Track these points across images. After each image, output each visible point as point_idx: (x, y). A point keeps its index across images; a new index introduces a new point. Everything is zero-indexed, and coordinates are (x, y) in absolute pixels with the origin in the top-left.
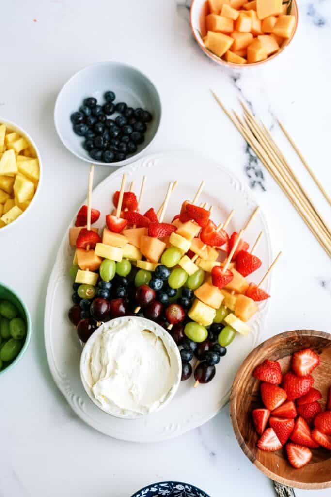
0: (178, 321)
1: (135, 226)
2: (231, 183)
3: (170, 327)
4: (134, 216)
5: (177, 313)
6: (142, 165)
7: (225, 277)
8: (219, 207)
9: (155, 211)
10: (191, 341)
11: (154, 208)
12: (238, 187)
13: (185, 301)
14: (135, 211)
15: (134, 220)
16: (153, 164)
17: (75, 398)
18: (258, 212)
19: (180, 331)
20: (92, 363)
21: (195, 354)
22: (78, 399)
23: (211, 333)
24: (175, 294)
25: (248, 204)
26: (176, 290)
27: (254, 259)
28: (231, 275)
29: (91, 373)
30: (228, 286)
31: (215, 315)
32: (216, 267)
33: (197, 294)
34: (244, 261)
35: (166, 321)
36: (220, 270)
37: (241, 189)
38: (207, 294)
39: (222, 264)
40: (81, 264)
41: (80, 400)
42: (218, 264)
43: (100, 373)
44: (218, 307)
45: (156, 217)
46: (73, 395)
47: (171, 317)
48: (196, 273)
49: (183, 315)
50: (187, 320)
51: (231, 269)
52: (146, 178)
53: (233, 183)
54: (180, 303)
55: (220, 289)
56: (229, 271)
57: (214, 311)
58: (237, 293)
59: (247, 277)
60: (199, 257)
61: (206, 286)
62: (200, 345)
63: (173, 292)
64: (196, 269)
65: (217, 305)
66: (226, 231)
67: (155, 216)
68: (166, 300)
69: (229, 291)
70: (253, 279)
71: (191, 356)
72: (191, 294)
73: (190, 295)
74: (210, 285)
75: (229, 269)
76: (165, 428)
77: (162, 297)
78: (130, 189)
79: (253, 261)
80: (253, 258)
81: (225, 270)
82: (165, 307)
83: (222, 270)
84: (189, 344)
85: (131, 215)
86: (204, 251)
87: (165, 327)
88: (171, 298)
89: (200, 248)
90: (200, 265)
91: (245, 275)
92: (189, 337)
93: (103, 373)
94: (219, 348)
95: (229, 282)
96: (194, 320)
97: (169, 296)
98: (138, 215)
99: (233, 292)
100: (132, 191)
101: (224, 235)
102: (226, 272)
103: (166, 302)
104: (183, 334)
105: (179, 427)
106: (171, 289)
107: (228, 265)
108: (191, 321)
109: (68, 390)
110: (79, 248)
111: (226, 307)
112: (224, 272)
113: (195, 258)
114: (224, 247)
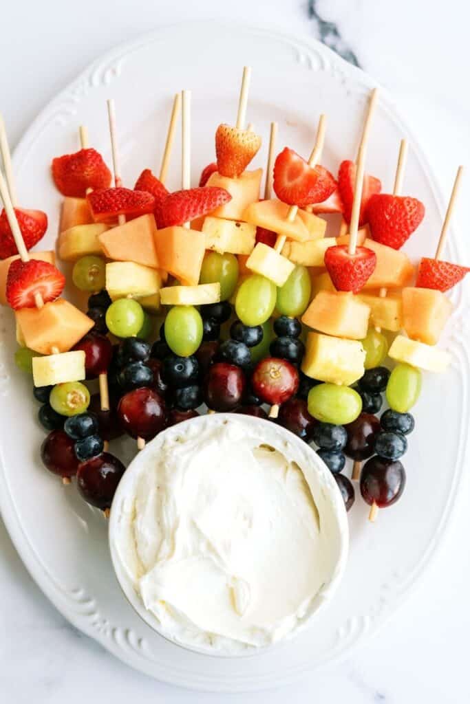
0: (288, 392)
1: (122, 218)
2: (298, 58)
3: (275, 412)
4: (112, 196)
5: (279, 378)
6: (91, 83)
7: (360, 263)
8: (288, 123)
9: (155, 174)
10: (332, 426)
11: (149, 168)
12: (315, 64)
13: (287, 345)
14: (113, 185)
15: (117, 206)
16: (114, 72)
17: (119, 635)
18: (376, 102)
19: (297, 414)
20: (138, 523)
21: (348, 451)
22: (126, 633)
23: (365, 394)
24: (260, 338)
25: (348, 93)
26: (259, 328)
27: (409, 202)
28: (371, 254)
29: (136, 545)
30: (371, 281)
31: (365, 352)
32: (330, 249)
33: (310, 320)
34: (387, 217)
35: (260, 403)
36: (342, 253)
37: (322, 67)
38: (331, 315)
39: (339, 239)
40: (34, 343)
41: (132, 637)
42: (332, 242)
43: (159, 549)
44: (363, 335)
45: (162, 186)
46: (114, 631)
47: (270, 390)
48: (291, 278)
49: (296, 377)
50: (306, 385)
51: (363, 243)
52: (112, 104)
53: (303, 59)
54: (277, 352)
55: (355, 293)
56: (361, 247)
57: (360, 345)
58: (392, 290)
59: (402, 249)
60: (289, 240)
61: (322, 298)
62: (351, 429)
63: (254, 335)
64: (290, 267)
65: (361, 330)
66: (324, 166)
67: (159, 185)
68: (247, 356)
69: (374, 291)
70: (417, 247)
71: (340, 458)
72: (296, 326)
73: (292, 329)
74: (332, 292)
75: (359, 245)
76: (337, 633)
77: (235, 352)
78: (82, 144)
79: (408, 208)
80: (405, 203)
81: (353, 250)
82: (250, 373)
83: (347, 252)
84: (329, 435)
85: (106, 198)
86: (295, 222)
87: (264, 415)
88: (254, 349)
89: (285, 217)
90: (295, 256)
91: (397, 247)
92: (324, 420)
93: (166, 548)
94: (397, 420)
95: (371, 270)
96: (322, 380)
97: (249, 345)
98: (122, 192)
99: (383, 292)
100: (87, 147)
101: (324, 174)
102: (356, 252)
103: (248, 360)
104: (308, 416)
105: (367, 619)
106: (247, 328)
107: (356, 236)
108: (315, 383)
109: (98, 625)
110: (18, 309)
111: (378, 330)
112: (353, 253)
113: (281, 242)
114: (331, 203)
